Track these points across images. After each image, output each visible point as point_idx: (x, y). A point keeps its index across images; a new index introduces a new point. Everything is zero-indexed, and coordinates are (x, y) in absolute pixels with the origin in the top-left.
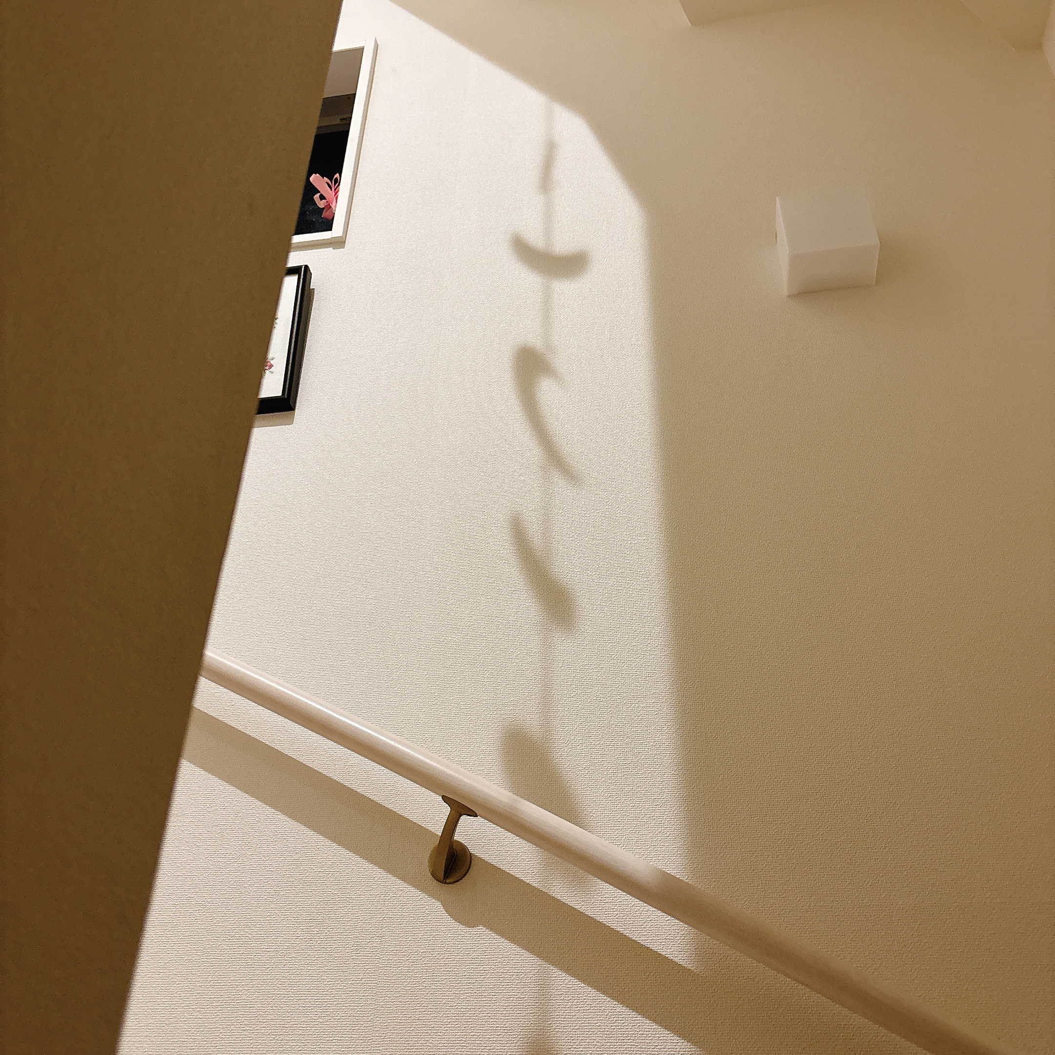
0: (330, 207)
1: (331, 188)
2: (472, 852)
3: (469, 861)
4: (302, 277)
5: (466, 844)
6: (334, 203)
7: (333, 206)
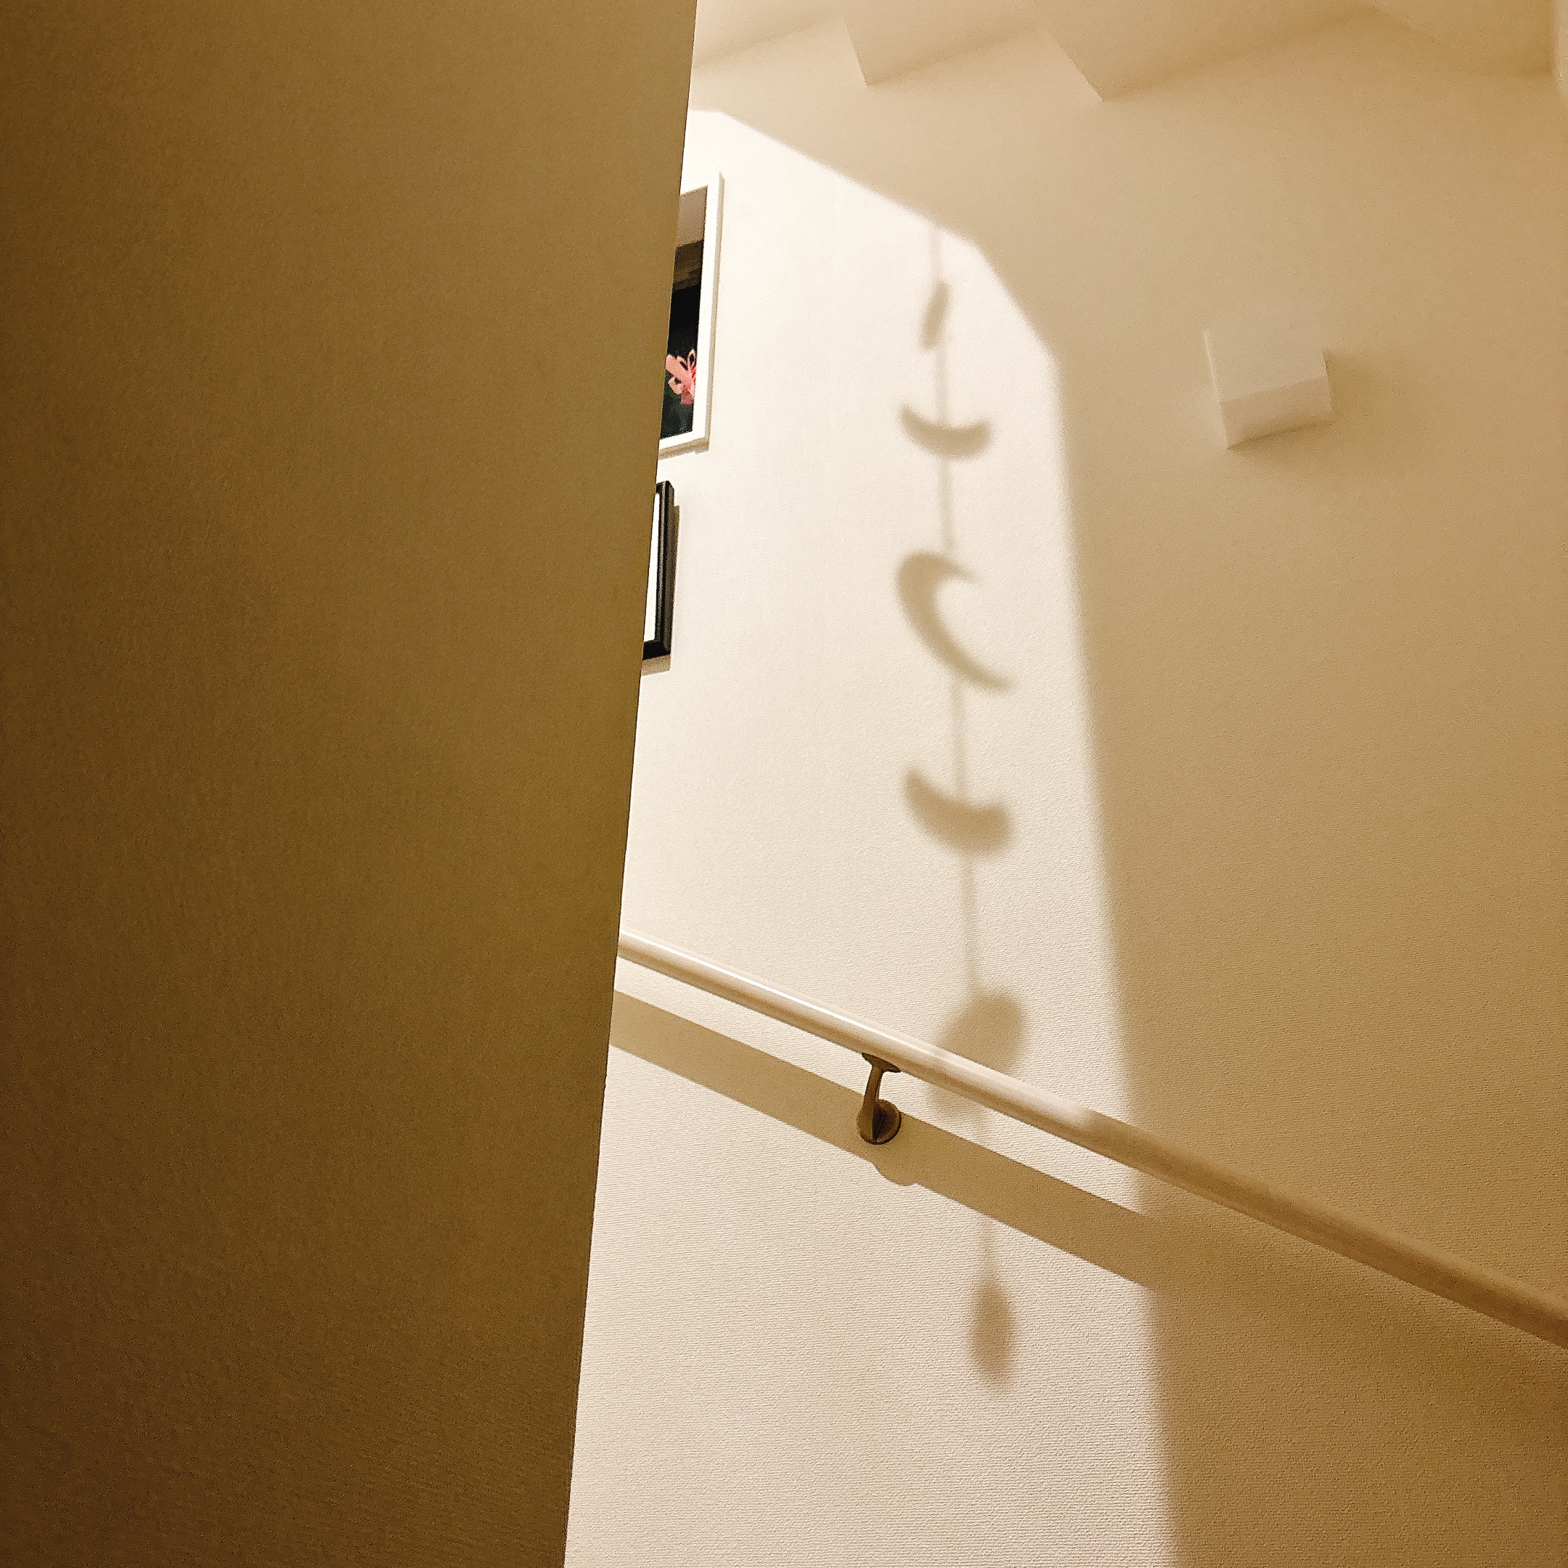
0: (689, 393)
1: (686, 368)
2: (900, 1110)
3: (898, 1118)
4: (664, 495)
5: (893, 1103)
6: (692, 388)
7: (691, 391)
